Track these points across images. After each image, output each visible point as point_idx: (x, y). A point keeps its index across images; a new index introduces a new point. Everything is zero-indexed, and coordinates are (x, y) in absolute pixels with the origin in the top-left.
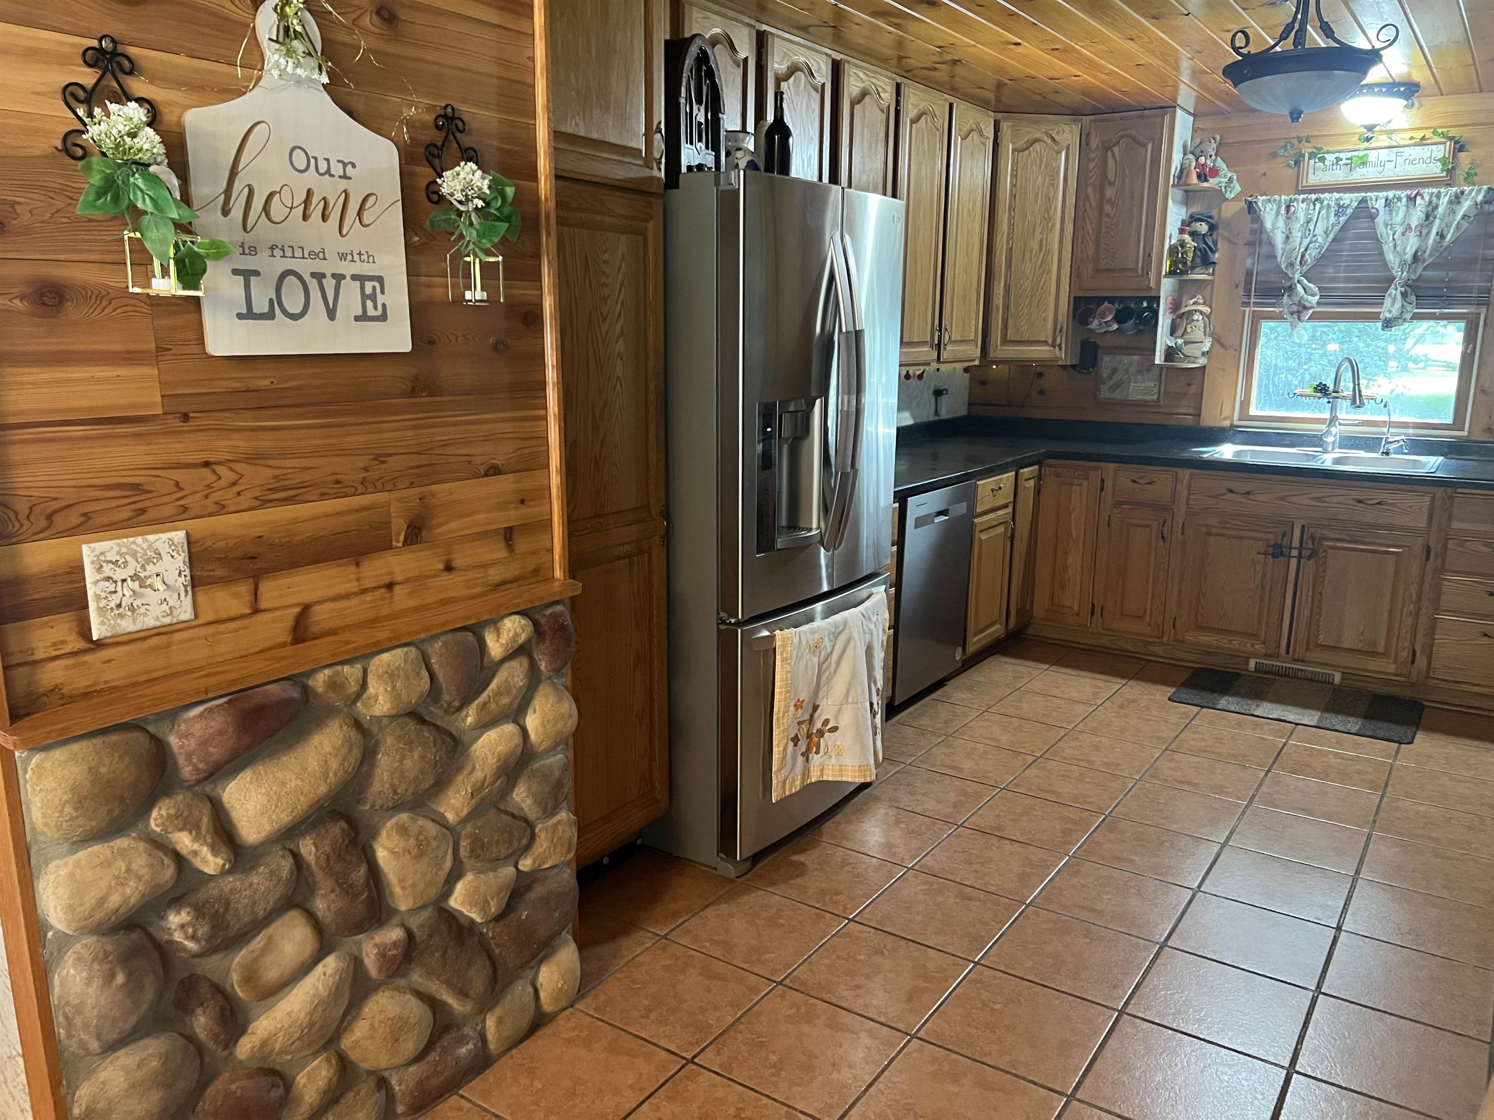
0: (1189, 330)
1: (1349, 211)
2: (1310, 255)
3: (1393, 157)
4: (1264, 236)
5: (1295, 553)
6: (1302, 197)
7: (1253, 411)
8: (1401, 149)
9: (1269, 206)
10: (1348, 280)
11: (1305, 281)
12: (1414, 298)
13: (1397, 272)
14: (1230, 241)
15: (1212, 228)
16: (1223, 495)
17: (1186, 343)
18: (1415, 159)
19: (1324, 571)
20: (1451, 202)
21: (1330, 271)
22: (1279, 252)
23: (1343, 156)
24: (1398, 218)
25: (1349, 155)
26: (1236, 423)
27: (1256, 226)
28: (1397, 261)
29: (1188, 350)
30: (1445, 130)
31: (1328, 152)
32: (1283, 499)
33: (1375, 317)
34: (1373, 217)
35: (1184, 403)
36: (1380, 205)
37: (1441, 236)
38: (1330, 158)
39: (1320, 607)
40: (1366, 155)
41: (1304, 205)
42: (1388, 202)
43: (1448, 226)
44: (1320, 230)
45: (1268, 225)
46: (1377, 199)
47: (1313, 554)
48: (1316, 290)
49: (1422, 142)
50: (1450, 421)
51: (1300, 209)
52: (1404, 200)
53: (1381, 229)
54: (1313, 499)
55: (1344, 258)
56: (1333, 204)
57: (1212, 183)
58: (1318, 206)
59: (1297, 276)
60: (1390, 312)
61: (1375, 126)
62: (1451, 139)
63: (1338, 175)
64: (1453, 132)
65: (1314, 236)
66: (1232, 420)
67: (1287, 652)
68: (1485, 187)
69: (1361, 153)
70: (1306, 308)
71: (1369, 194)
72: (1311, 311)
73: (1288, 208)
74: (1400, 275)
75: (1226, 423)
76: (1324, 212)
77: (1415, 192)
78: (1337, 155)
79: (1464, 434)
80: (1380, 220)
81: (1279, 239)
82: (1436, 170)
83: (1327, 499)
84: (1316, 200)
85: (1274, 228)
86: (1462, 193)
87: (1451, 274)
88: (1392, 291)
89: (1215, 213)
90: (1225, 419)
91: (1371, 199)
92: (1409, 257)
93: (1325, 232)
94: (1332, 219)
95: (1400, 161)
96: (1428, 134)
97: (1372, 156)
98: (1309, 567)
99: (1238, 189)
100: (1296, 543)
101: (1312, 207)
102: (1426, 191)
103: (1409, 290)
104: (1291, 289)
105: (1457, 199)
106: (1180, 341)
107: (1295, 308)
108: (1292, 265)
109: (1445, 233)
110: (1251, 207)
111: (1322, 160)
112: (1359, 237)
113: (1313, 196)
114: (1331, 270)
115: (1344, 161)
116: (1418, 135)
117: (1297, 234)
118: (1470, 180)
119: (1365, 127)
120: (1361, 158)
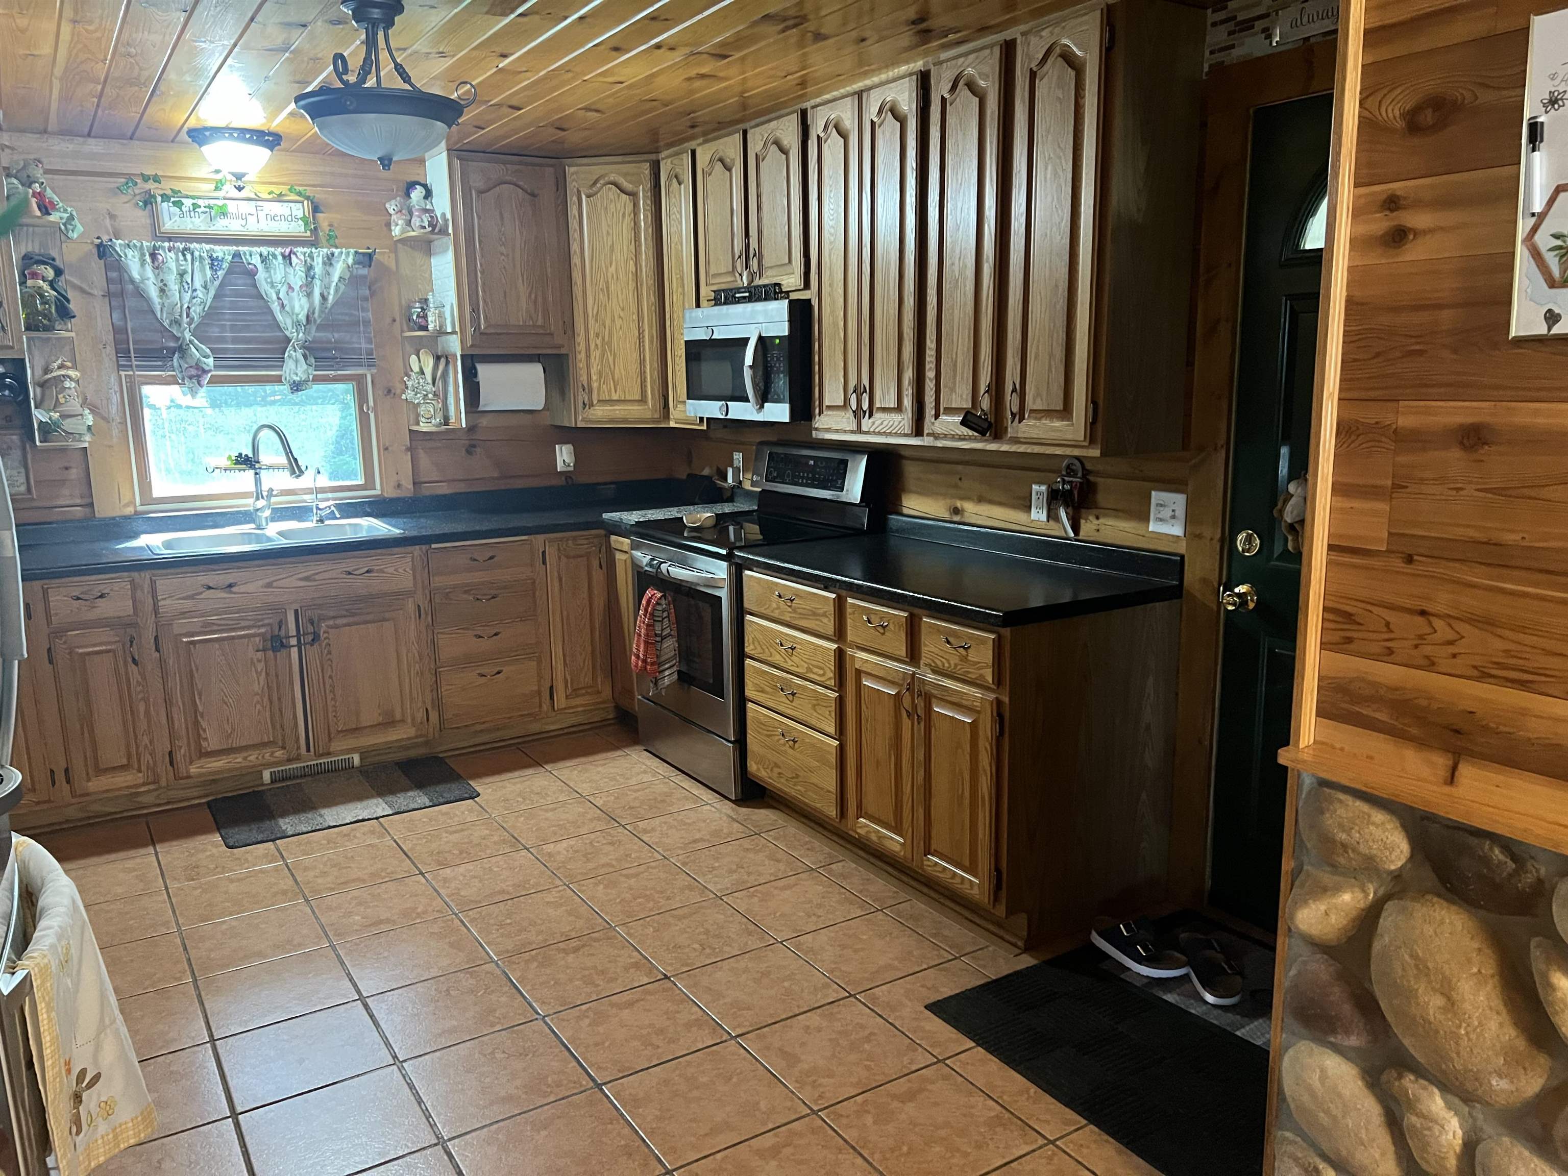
0: (62, 401)
1: (225, 265)
2: (195, 311)
3: (253, 211)
4: (130, 287)
5: (294, 641)
6: (166, 244)
7: (157, 493)
8: (259, 203)
9: (130, 253)
10: (235, 340)
11: (196, 341)
12: (313, 360)
13: (291, 332)
14: (83, 291)
15: (59, 272)
16: (201, 593)
17: (64, 416)
18: (276, 216)
19: (329, 653)
20: (324, 263)
21: (215, 332)
22: (158, 308)
23: (200, 202)
24: (278, 276)
25: (207, 202)
26: (140, 508)
27: (114, 275)
28: (289, 322)
29: (68, 424)
30: (301, 188)
31: (187, 197)
32: (269, 585)
33: (278, 380)
34: (252, 274)
35: (66, 492)
36: (256, 260)
37: (324, 298)
38: (188, 203)
39: (332, 691)
40: (225, 205)
41: (172, 254)
42: (264, 259)
43: (328, 288)
44: (198, 284)
45: (136, 275)
46: (253, 256)
47: (316, 638)
48: (208, 351)
49: (280, 198)
50: (362, 482)
51: (170, 259)
52: (280, 258)
53: (264, 287)
54: (301, 579)
55: (227, 317)
56: (205, 255)
57: (54, 217)
58: (189, 257)
59: (188, 336)
60: (297, 375)
61: (244, 175)
62: (308, 198)
63: (197, 224)
64: (309, 191)
65: (195, 290)
66: (135, 506)
67: (308, 750)
68: (352, 251)
69: (220, 203)
70: (205, 372)
71: (240, 248)
72: (209, 375)
73: (153, 256)
74: (296, 336)
75: (129, 511)
76: (197, 264)
77: (288, 251)
78: (195, 201)
79: (377, 492)
80: (261, 275)
81: (153, 293)
82: (297, 229)
83: (317, 577)
84: (185, 249)
85: (144, 279)
86: (333, 254)
87: (336, 335)
88: (289, 351)
89: (54, 253)
90: (127, 505)
91: (245, 254)
92: (302, 317)
93: (205, 287)
94: (209, 273)
95: (262, 215)
96: (284, 189)
97: (232, 207)
98: (312, 652)
99: (80, 228)
100: (293, 632)
101: (181, 258)
102: (299, 250)
103: (307, 352)
104: (182, 350)
105: (329, 261)
106: (56, 415)
107: (193, 372)
108: (178, 323)
109: (326, 294)
110: (103, 251)
111: (178, 204)
112: (237, 294)
113: (182, 246)
114: (217, 330)
115: (203, 209)
116: (277, 190)
117: (174, 287)
118: (332, 242)
119: (234, 174)
120: (220, 207)
